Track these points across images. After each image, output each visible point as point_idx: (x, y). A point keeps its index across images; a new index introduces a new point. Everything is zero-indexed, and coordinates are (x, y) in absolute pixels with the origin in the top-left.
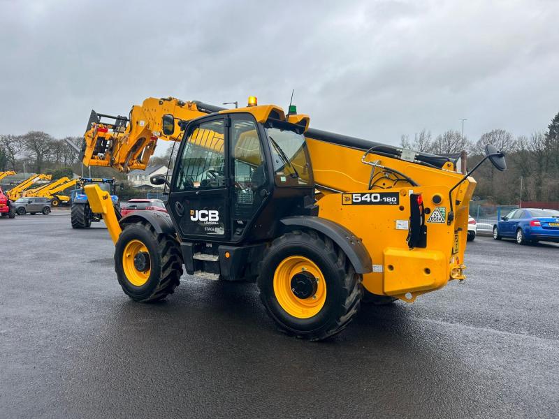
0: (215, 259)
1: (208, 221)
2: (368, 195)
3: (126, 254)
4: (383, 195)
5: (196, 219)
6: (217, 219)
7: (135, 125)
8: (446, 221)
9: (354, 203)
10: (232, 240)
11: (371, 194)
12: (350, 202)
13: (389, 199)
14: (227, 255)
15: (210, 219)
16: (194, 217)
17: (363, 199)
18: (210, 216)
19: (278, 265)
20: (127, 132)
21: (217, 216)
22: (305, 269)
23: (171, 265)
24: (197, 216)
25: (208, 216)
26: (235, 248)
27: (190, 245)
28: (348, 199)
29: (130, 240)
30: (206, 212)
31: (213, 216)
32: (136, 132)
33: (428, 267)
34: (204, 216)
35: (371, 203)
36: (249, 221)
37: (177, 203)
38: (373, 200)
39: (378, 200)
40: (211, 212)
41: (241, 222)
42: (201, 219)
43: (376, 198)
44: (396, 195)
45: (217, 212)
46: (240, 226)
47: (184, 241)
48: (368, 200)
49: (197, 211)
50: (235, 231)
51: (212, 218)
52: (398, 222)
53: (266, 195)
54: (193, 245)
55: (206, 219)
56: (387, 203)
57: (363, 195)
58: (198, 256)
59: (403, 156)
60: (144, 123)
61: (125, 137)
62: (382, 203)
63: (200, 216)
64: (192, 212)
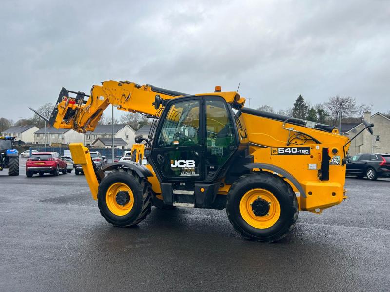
0: (192, 193)
1: (186, 167)
2: (289, 149)
3: (109, 193)
4: (299, 149)
5: (175, 166)
6: (194, 166)
7: (95, 99)
8: (341, 164)
9: (279, 154)
10: (206, 180)
11: (291, 148)
12: (277, 153)
13: (303, 151)
14: (203, 190)
15: (188, 166)
16: (174, 164)
17: (286, 151)
18: (188, 164)
19: (243, 195)
20: (88, 104)
21: (193, 163)
22: (261, 197)
23: (149, 199)
24: (176, 164)
25: (185, 164)
26: (209, 185)
27: (170, 184)
28: (275, 151)
29: (113, 183)
30: (184, 161)
31: (190, 164)
32: (97, 104)
33: (335, 192)
34: (182, 164)
35: (291, 154)
36: (220, 167)
37: (159, 155)
38: (293, 152)
39: (296, 152)
40: (188, 161)
41: (213, 168)
42: (180, 166)
43: (294, 150)
44: (308, 149)
45: (193, 161)
46: (212, 170)
48: (289, 152)
49: (176, 161)
50: (208, 173)
52: (310, 165)
53: (234, 149)
54: (172, 184)
55: (184, 166)
56: (302, 154)
57: (285, 149)
58: (176, 192)
59: (307, 125)
60: (103, 98)
61: (87, 107)
62: (298, 154)
63: (179, 164)
64: (172, 161)
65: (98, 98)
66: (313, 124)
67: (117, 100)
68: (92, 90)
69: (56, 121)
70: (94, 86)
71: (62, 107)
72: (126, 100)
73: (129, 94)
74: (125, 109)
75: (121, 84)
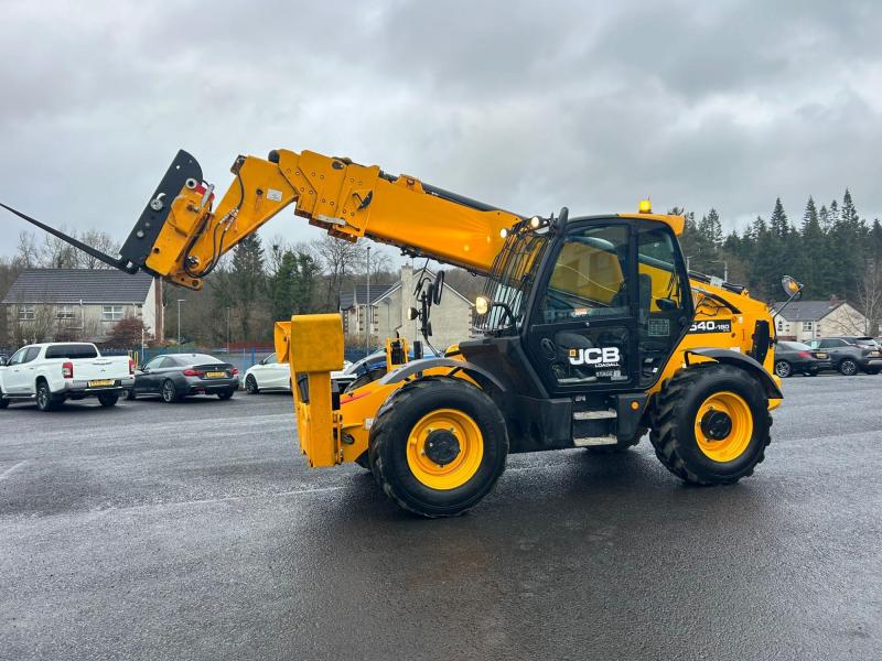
0: (611, 414)
1: (602, 363)
3: (412, 440)
5: (580, 362)
6: (617, 359)
10: (641, 385)
11: (706, 322)
14: (635, 406)
15: (606, 360)
16: (577, 357)
18: (605, 355)
19: (700, 407)
21: (616, 354)
22: (714, 407)
24: (583, 357)
25: (601, 355)
26: (646, 395)
30: (598, 351)
31: (610, 356)
34: (593, 356)
36: (665, 359)
37: (545, 339)
39: (713, 328)
40: (605, 350)
41: (651, 361)
42: (589, 361)
44: (728, 322)
45: (616, 350)
46: (647, 365)
47: (553, 396)
49: (581, 351)
50: (641, 373)
51: (609, 358)
53: (688, 324)
54: (572, 401)
55: (599, 360)
56: (721, 331)
58: (578, 416)
59: (712, 282)
60: (279, 195)
61: (231, 216)
62: (716, 331)
63: (587, 356)
64: (572, 352)
65: (260, 192)
66: (720, 282)
67: (328, 204)
68: (236, 168)
69: (157, 251)
70: (240, 157)
71: (190, 208)
72: (361, 207)
73: (371, 194)
74: (358, 230)
75: (341, 164)
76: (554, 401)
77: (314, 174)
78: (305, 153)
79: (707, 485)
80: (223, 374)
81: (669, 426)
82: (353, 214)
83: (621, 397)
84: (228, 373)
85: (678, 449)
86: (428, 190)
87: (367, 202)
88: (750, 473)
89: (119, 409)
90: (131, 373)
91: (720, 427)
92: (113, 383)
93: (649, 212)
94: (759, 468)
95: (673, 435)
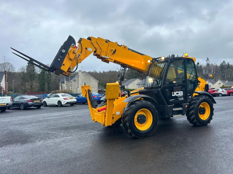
5: (174, 95)
6: (182, 94)
10: (187, 101)
15: (180, 95)
16: (174, 94)
18: (180, 93)
21: (182, 93)
24: (175, 94)
25: (179, 93)
26: (188, 104)
27: (172, 105)
30: (178, 92)
31: (181, 93)
34: (177, 94)
40: (180, 92)
41: (189, 95)
42: (176, 95)
47: (168, 104)
49: (175, 92)
55: (178, 95)
58: (174, 109)
60: (91, 50)
61: (79, 55)
63: (176, 94)
65: (86, 48)
67: (104, 52)
69: (64, 65)
70: (81, 38)
71: (74, 53)
72: (113, 54)
73: (116, 50)
74: (112, 60)
75: (107, 41)
76: (169, 106)
77: (101, 44)
78: (98, 38)
79: (201, 126)
80: (39, 101)
81: (192, 111)
82: (111, 55)
83: (183, 104)
84: (40, 101)
85: (195, 117)
86: (129, 49)
87: (114, 52)
88: (209, 122)
89: (7, 112)
90: (11, 101)
91: (203, 111)
92: (6, 104)
93: (187, 56)
94: (211, 121)
95: (194, 113)
